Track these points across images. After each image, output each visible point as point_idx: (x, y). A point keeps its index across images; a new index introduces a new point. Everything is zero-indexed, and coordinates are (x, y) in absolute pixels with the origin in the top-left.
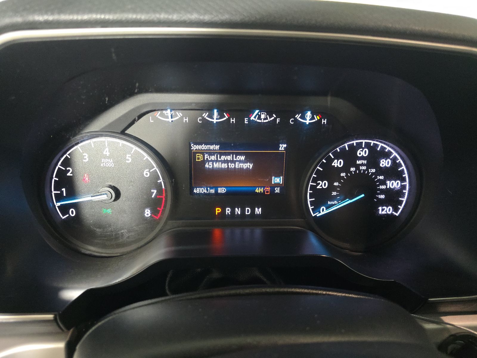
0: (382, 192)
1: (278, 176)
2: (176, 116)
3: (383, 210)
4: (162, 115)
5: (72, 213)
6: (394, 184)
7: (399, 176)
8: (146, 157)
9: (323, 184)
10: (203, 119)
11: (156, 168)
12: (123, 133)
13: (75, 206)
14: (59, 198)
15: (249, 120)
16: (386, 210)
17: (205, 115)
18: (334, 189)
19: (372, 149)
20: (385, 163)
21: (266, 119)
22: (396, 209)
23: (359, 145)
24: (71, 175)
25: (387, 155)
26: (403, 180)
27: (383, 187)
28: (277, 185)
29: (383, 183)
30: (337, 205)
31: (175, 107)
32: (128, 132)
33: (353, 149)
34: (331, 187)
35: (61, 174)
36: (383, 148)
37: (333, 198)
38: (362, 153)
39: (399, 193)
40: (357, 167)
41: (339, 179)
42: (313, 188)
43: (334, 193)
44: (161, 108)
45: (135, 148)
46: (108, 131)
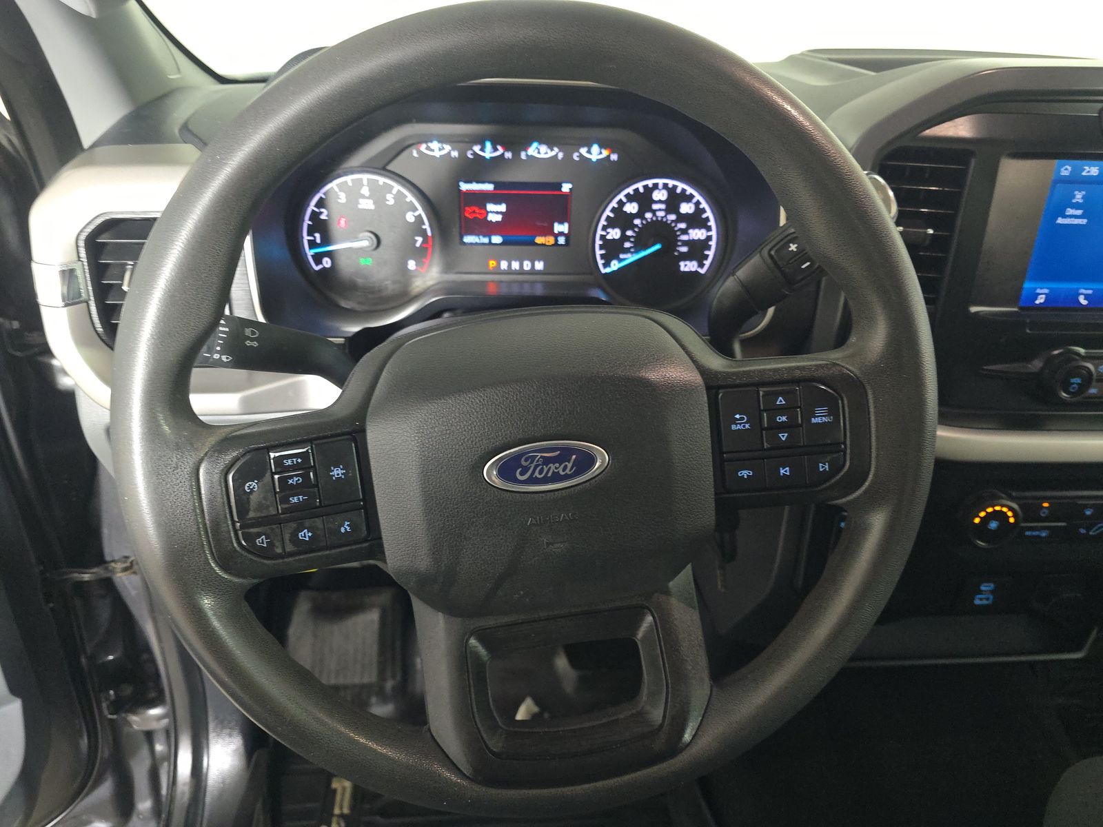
0: (685, 243)
1: (561, 222)
2: (443, 148)
3: (686, 265)
4: (428, 148)
5: (327, 263)
6: (697, 234)
7: (703, 224)
8: (410, 198)
9: (615, 234)
10: (475, 154)
11: (420, 211)
12: (383, 170)
13: (329, 254)
14: (312, 244)
15: (527, 155)
16: (688, 266)
17: (477, 149)
18: (627, 239)
19: (671, 191)
20: (686, 208)
21: (546, 153)
22: (701, 265)
23: (656, 186)
24: (326, 218)
25: (689, 198)
26: (709, 229)
27: (684, 238)
28: (561, 234)
29: (685, 232)
30: (630, 258)
31: (442, 139)
32: (390, 167)
33: (649, 190)
34: (624, 238)
35: (315, 216)
36: (684, 191)
37: (627, 251)
38: (661, 195)
39: (705, 244)
40: (654, 212)
41: (632, 227)
42: (603, 237)
43: (627, 245)
44: (427, 139)
45: (397, 187)
46: (367, 168)
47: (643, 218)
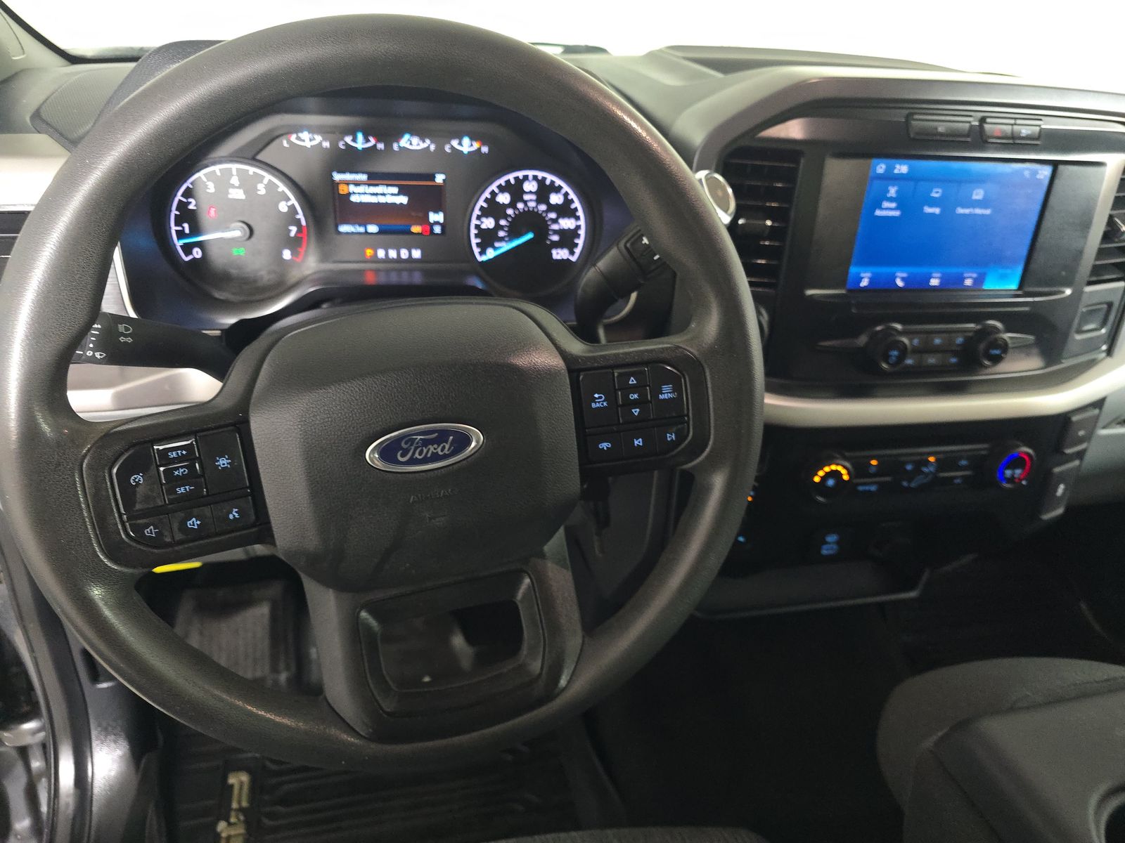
0: (555, 232)
1: (436, 211)
2: (314, 139)
3: (558, 253)
4: (298, 138)
5: (197, 253)
6: (567, 223)
7: (572, 214)
8: (282, 187)
9: (489, 223)
10: (346, 144)
11: (294, 201)
12: (253, 160)
13: (200, 245)
14: (181, 234)
15: (399, 147)
16: (560, 254)
17: (348, 139)
18: (502, 228)
19: (541, 182)
20: (556, 199)
21: (418, 145)
22: (572, 253)
23: (526, 178)
24: (195, 208)
25: (558, 189)
26: (578, 218)
27: (555, 227)
28: (437, 223)
29: (555, 221)
30: (505, 247)
31: (312, 130)
32: (259, 157)
33: (520, 182)
34: (498, 227)
35: (182, 206)
36: (553, 182)
37: (502, 239)
38: (530, 186)
39: (574, 233)
40: (525, 202)
41: (506, 216)
42: (477, 227)
43: (501, 234)
44: (297, 129)
45: (268, 177)
46: (237, 157)
47: (515, 207)
